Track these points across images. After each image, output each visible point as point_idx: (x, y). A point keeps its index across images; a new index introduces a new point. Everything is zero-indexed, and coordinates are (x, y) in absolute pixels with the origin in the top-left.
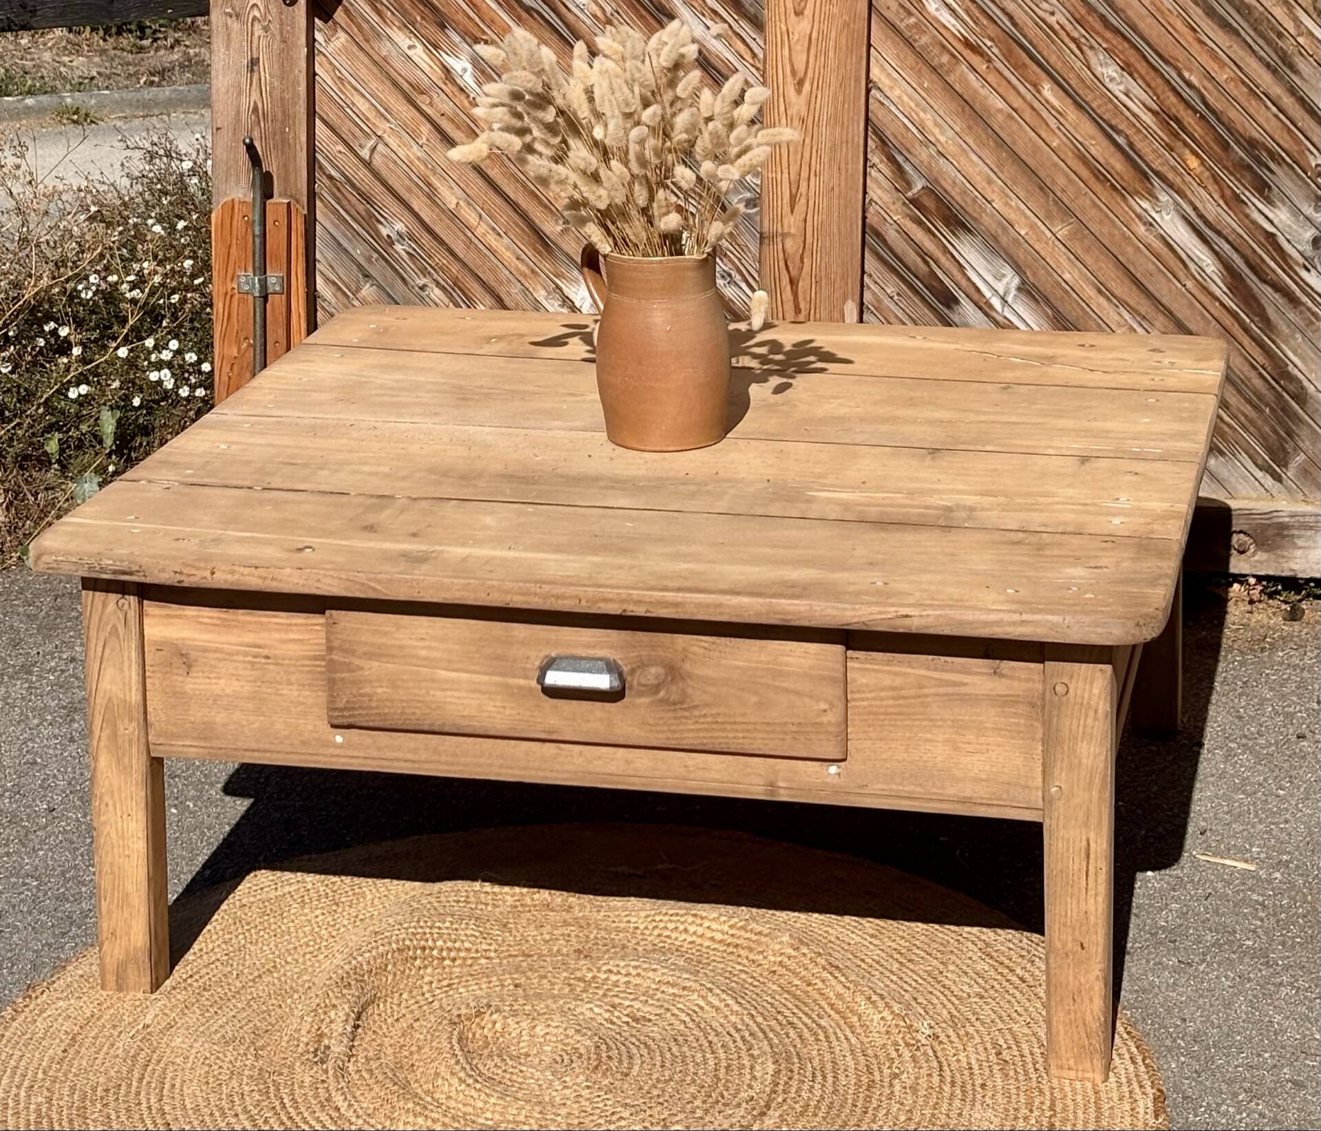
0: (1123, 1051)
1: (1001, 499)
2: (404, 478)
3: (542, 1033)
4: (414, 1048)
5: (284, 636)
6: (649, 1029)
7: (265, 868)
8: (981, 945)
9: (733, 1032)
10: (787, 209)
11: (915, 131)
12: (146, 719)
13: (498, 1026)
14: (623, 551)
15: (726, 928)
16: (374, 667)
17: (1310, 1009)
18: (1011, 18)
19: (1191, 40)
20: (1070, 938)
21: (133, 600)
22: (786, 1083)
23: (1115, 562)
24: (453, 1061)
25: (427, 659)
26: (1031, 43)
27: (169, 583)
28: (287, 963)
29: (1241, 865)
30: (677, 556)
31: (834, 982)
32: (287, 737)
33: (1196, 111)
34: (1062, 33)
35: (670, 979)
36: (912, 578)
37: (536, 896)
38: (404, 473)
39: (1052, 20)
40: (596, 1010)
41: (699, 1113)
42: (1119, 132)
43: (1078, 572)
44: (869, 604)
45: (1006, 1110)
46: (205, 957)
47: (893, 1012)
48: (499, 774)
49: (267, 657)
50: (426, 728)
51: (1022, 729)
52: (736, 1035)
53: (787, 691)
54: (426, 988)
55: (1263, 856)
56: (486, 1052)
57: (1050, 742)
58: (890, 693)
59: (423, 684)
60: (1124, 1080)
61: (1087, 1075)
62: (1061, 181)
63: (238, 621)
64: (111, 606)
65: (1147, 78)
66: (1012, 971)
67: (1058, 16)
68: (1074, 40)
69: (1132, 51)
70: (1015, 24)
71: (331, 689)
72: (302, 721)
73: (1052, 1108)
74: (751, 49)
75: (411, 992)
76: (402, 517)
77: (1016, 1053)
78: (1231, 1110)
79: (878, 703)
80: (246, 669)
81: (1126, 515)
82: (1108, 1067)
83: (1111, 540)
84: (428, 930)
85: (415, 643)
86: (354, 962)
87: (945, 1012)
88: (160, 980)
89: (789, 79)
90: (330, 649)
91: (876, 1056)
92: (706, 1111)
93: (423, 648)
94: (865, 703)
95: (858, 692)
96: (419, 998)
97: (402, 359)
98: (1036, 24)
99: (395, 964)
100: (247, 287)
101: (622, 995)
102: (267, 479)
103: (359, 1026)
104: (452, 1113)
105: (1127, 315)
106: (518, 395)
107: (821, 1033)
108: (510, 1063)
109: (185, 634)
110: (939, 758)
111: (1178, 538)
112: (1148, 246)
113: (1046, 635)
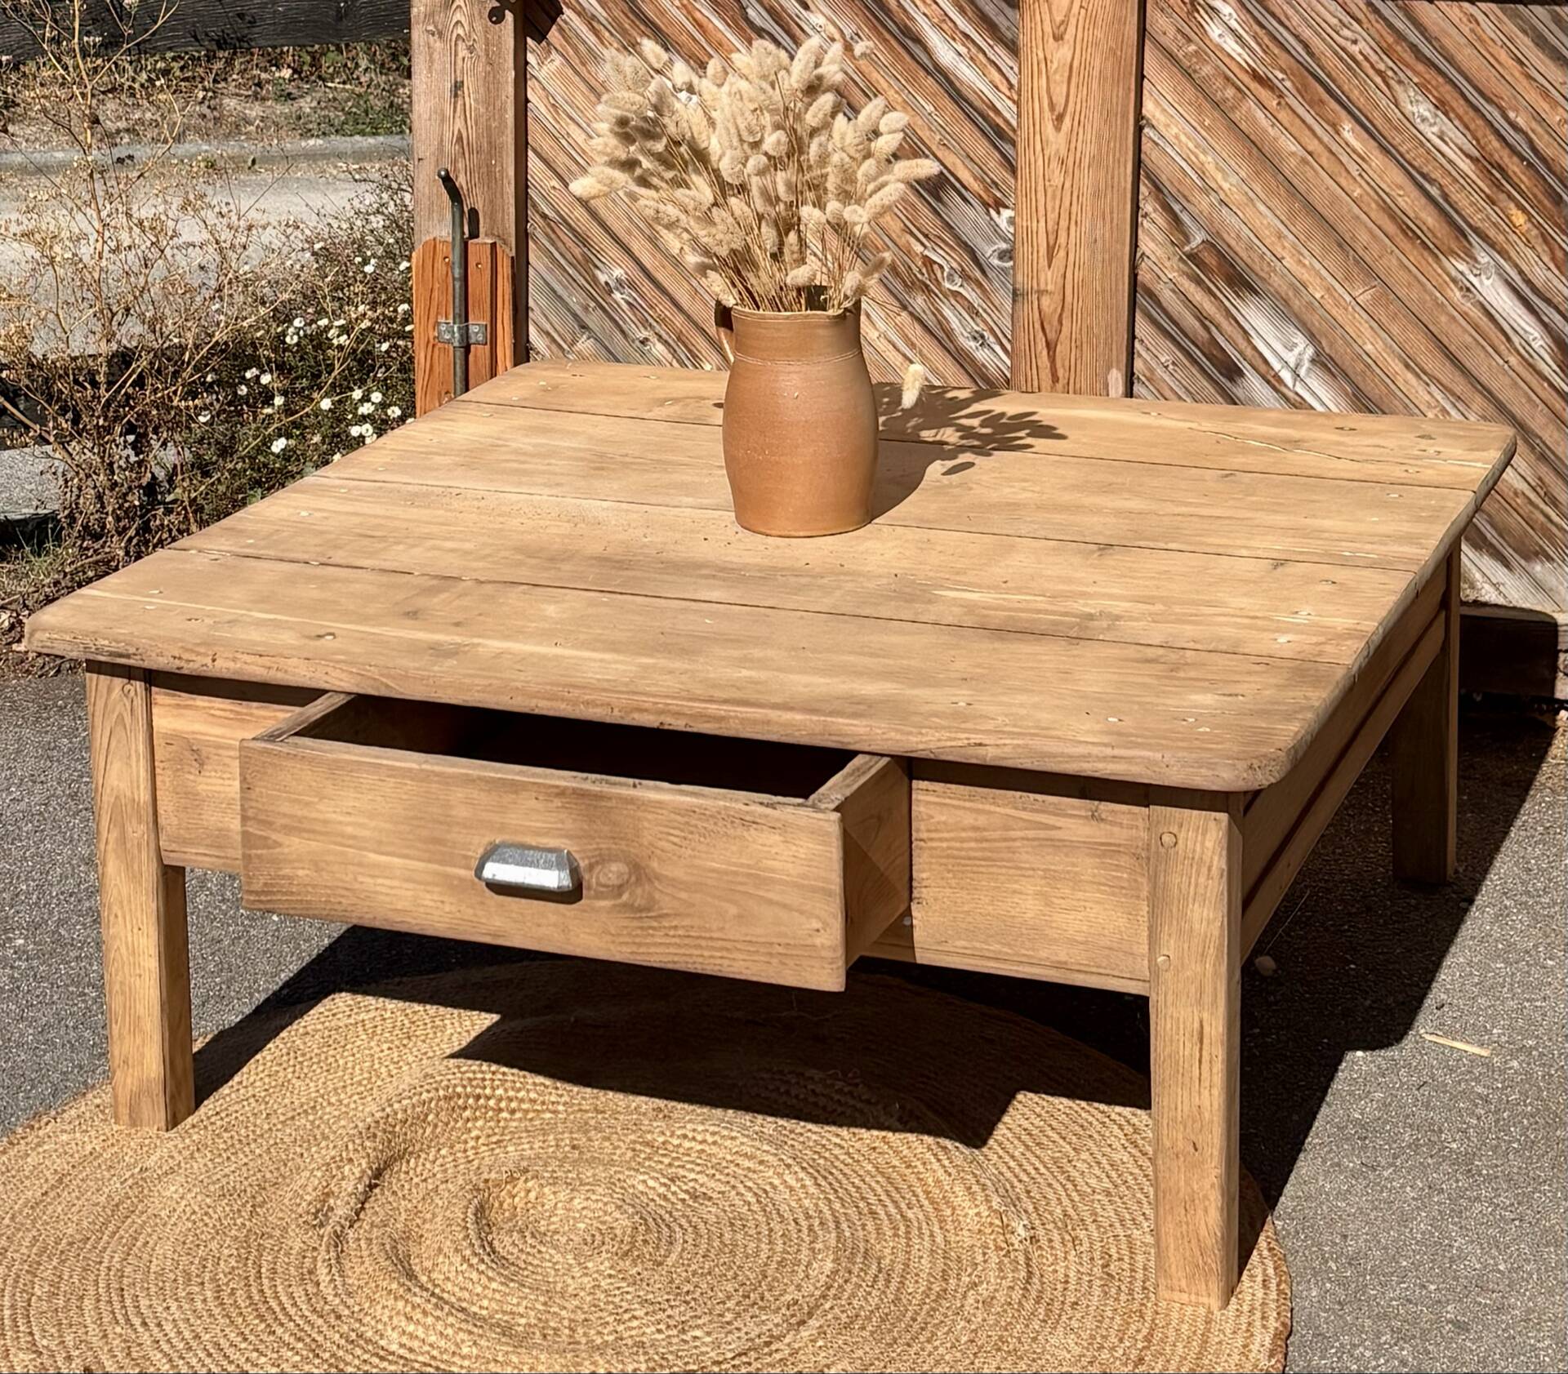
0: (1258, 1271)
1: (1159, 607)
2: (484, 558)
3: (579, 1208)
4: (429, 1216)
6: (710, 1211)
7: (347, 991)
8: (1129, 1129)
9: (801, 1218)
10: (1044, 262)
11: (1194, 177)
12: (156, 822)
13: (532, 1195)
14: (684, 652)
17: (1503, 1232)
18: (1306, 46)
19: (1517, 74)
20: (1180, 1137)
21: (139, 685)
22: (840, 1286)
23: (1256, 688)
24: (461, 1236)
26: (1329, 76)
27: (168, 668)
28: (329, 1104)
29: (1473, 1050)
30: (744, 662)
31: (936, 1166)
33: (1522, 158)
34: (1365, 64)
35: (749, 1151)
36: (1005, 699)
38: (487, 551)
39: (1354, 49)
40: (651, 1183)
41: (729, 1317)
42: (1432, 181)
43: (1207, 699)
44: (937, 728)
45: (1093, 1337)
46: (242, 1091)
47: (990, 1207)
51: (1125, 884)
52: (804, 1223)
54: (472, 1143)
55: (1504, 1039)
56: (506, 1227)
57: (1158, 902)
58: (971, 834)
60: (1246, 1308)
61: (1201, 1300)
62: (1364, 237)
63: (251, 715)
64: (116, 692)
65: (1466, 119)
67: (1362, 45)
68: (1379, 73)
69: (1448, 87)
70: (1311, 54)
73: (1148, 1339)
74: (1007, 80)
75: (452, 1147)
76: (457, 603)
77: (1126, 1266)
78: (1368, 1354)
79: (958, 845)
81: (1297, 633)
82: (1230, 1291)
83: (1266, 662)
84: (488, 1076)
86: (388, 1110)
87: (1059, 1210)
88: (179, 1116)
89: (1047, 114)
91: (959, 1258)
92: (738, 1315)
95: (936, 831)
96: (459, 1155)
97: (558, 421)
98: (1336, 53)
99: (437, 1115)
100: (447, 337)
101: (689, 1166)
102: (330, 553)
103: (376, 1185)
104: (441, 1298)
105: (1439, 396)
106: (663, 465)
107: (903, 1228)
108: (530, 1241)
109: (197, 727)
110: (1029, 915)
111: (1349, 662)
112: (1465, 315)
113: (1140, 775)
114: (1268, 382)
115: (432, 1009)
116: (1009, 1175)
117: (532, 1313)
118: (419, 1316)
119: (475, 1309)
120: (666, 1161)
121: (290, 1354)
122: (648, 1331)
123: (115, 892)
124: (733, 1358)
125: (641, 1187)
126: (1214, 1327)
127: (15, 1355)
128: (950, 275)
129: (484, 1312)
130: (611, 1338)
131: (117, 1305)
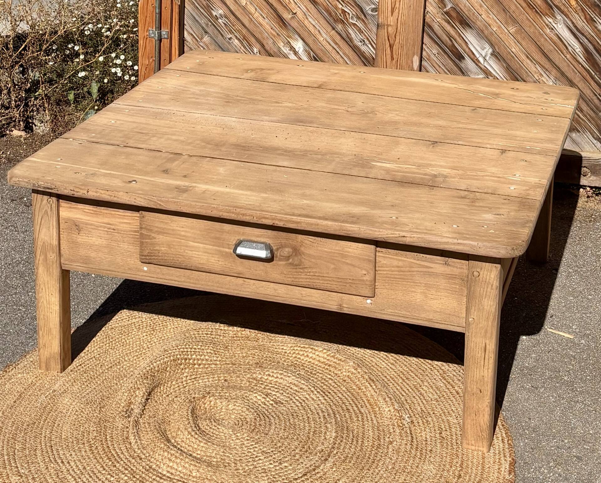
0: (499, 435)
1: (460, 172)
2: (189, 144)
3: (232, 408)
4: (172, 413)
5: (122, 221)
6: (282, 408)
8: (441, 372)
9: (320, 412)
10: (390, 14)
12: (60, 252)
13: (212, 403)
14: (279, 191)
15: (325, 356)
16: (161, 238)
17: (590, 416)
20: (475, 387)
21: (54, 199)
22: (339, 443)
23: (507, 211)
24: (187, 423)
25: (184, 236)
27: (68, 195)
28: (125, 360)
29: (567, 335)
31: (370, 388)
32: (122, 266)
35: (296, 382)
36: (410, 215)
37: (243, 333)
38: (189, 141)
40: (259, 397)
41: (298, 457)
43: (489, 216)
44: (387, 229)
45: (440, 465)
46: (89, 355)
47: (394, 408)
48: (217, 290)
49: (114, 229)
50: (183, 267)
51: (458, 290)
52: (321, 414)
53: (347, 264)
54: (184, 379)
55: (578, 330)
56: (204, 417)
57: (470, 297)
58: (397, 269)
59: (183, 247)
60: (497, 452)
61: (480, 449)
63: (101, 212)
64: (45, 202)
66: (453, 387)
71: (141, 246)
72: (129, 259)
75: (177, 381)
76: (182, 166)
77: (448, 433)
78: (546, 471)
79: (391, 273)
80: (104, 234)
81: (517, 184)
82: (491, 445)
83: (508, 198)
84: (189, 350)
85: (179, 229)
86: (152, 366)
87: (419, 409)
88: (66, 366)
90: (141, 228)
91: (383, 431)
92: (301, 456)
93: (183, 231)
94: (385, 272)
95: (382, 267)
96: (180, 384)
97: (207, 79)
99: (171, 368)
100: (152, 35)
101: (272, 389)
102: (127, 141)
103: (149, 398)
104: (181, 450)
105: (539, 69)
106: (253, 101)
107: (360, 417)
108: (214, 424)
109: (78, 216)
110: (418, 300)
111: (540, 199)
112: (551, 39)
113: (469, 251)
114: (474, 62)
115: (161, 317)
116: (398, 392)
117: (218, 456)
118: (174, 459)
119: (195, 455)
120: (263, 387)
121: (123, 476)
122: (266, 464)
123: (42, 279)
124: (301, 477)
125: (255, 400)
126: (486, 460)
127: (12, 478)
128: (352, 17)
129: (199, 456)
130: (252, 467)
131: (50, 453)
